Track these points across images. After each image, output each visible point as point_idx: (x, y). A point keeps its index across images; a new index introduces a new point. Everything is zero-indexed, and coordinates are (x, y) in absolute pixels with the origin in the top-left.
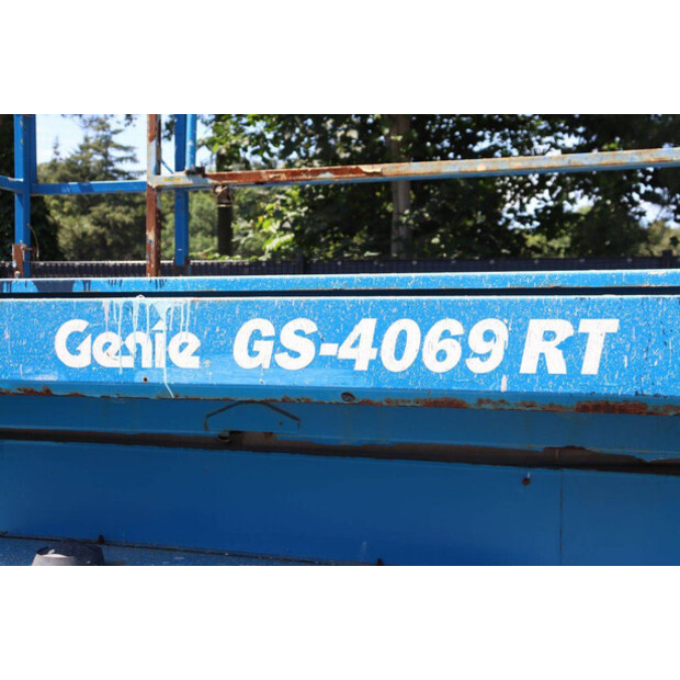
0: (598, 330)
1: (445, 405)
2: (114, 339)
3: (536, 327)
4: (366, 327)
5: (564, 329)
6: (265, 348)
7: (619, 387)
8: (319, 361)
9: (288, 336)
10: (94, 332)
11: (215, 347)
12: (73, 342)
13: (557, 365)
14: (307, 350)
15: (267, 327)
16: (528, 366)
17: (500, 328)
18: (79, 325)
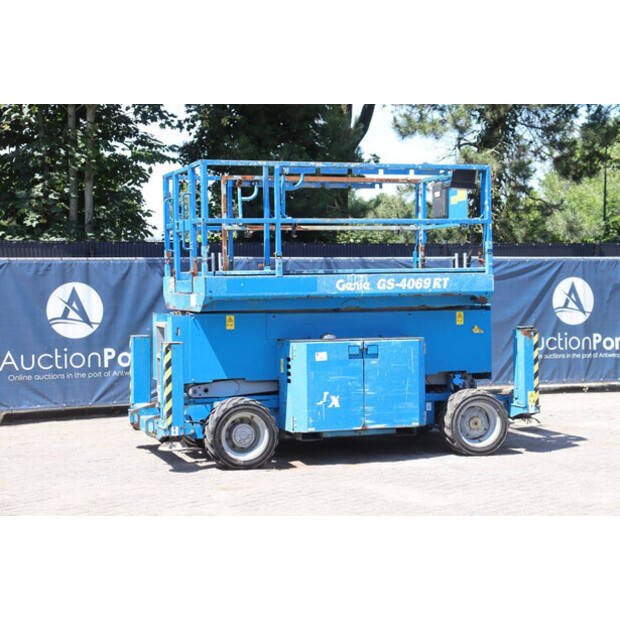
0: (446, 280)
1: (418, 296)
2: (351, 284)
3: (436, 279)
4: (404, 280)
5: (440, 280)
6: (384, 285)
7: (449, 290)
8: (395, 287)
9: (389, 282)
10: (346, 282)
11: (373, 285)
12: (341, 285)
13: (439, 287)
14: (393, 285)
15: (384, 280)
16: (434, 287)
17: (429, 280)
18: (341, 281)
